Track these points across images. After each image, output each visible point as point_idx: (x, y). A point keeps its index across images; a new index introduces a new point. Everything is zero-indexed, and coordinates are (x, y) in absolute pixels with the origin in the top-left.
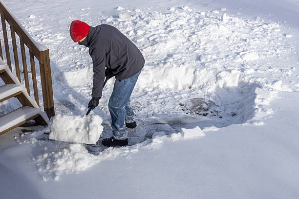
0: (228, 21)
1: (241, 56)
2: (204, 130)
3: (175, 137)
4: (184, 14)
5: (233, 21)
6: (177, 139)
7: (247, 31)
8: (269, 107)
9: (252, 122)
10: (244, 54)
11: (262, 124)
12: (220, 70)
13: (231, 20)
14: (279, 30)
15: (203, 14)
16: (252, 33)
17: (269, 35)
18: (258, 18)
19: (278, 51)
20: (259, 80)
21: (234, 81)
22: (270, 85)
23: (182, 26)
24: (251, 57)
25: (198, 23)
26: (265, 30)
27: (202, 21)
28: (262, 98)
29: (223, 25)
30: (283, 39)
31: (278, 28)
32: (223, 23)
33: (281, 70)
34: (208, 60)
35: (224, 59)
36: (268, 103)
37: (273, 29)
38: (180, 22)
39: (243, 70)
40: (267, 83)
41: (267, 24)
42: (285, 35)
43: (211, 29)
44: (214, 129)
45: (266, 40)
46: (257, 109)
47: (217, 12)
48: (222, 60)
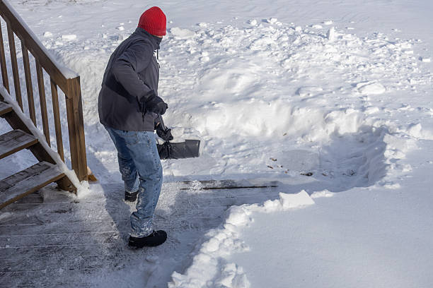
0: (336, 39)
1: (359, 89)
2: (312, 195)
3: (270, 205)
4: (271, 28)
5: (344, 39)
6: (274, 209)
7: (365, 53)
8: (406, 162)
9: (383, 185)
10: (363, 86)
11: (397, 186)
12: (328, 108)
13: (341, 37)
14: (412, 52)
15: (298, 29)
16: (373, 56)
17: (398, 58)
18: (380, 35)
19: (413, 82)
20: (387, 123)
21: (349, 124)
22: (404, 131)
23: (269, 45)
24: (374, 90)
25: (293, 41)
26: (391, 52)
27: (299, 38)
28: (394, 149)
29: (330, 44)
30: (419, 65)
31: (409, 50)
32: (329, 41)
33: (419, 109)
34: (311, 95)
35: (334, 92)
36: (404, 155)
37: (403, 51)
38: (268, 41)
39: (363, 109)
40: (400, 127)
41: (393, 43)
42: (421, 59)
43: (313, 50)
44: (326, 194)
45: (393, 65)
46: (389, 165)
47: (319, 27)
48: (331, 95)
